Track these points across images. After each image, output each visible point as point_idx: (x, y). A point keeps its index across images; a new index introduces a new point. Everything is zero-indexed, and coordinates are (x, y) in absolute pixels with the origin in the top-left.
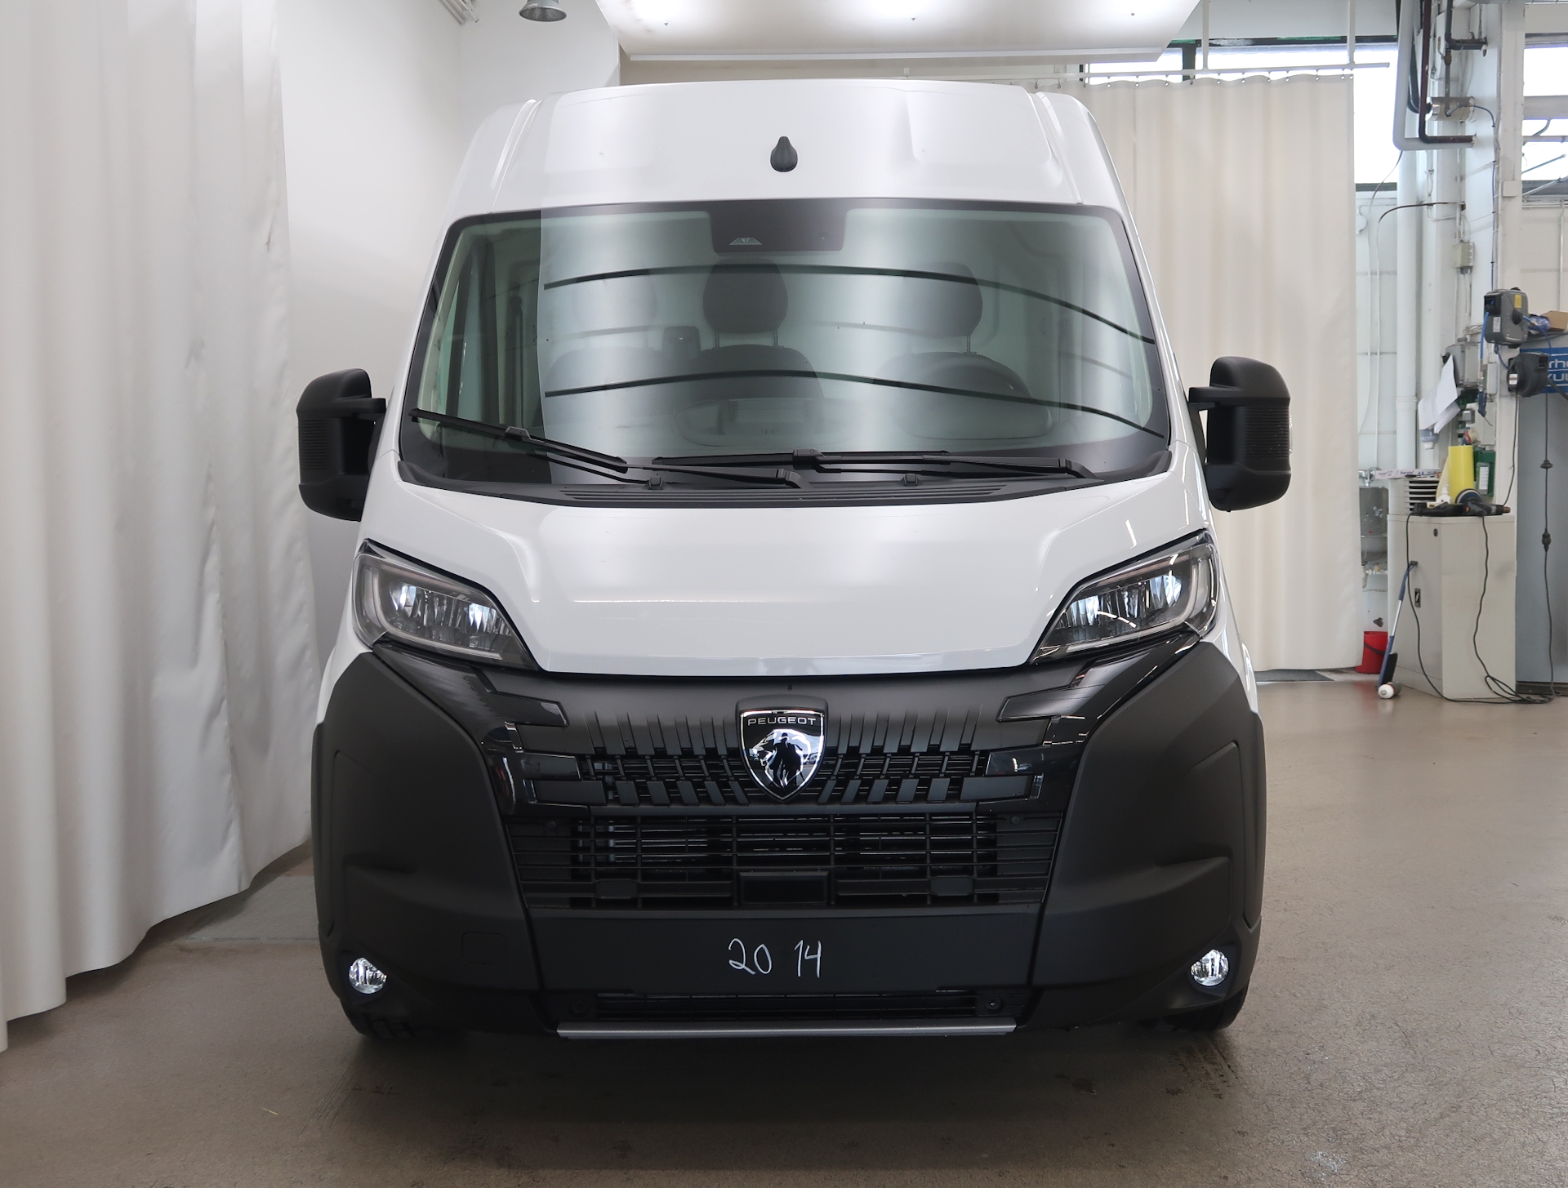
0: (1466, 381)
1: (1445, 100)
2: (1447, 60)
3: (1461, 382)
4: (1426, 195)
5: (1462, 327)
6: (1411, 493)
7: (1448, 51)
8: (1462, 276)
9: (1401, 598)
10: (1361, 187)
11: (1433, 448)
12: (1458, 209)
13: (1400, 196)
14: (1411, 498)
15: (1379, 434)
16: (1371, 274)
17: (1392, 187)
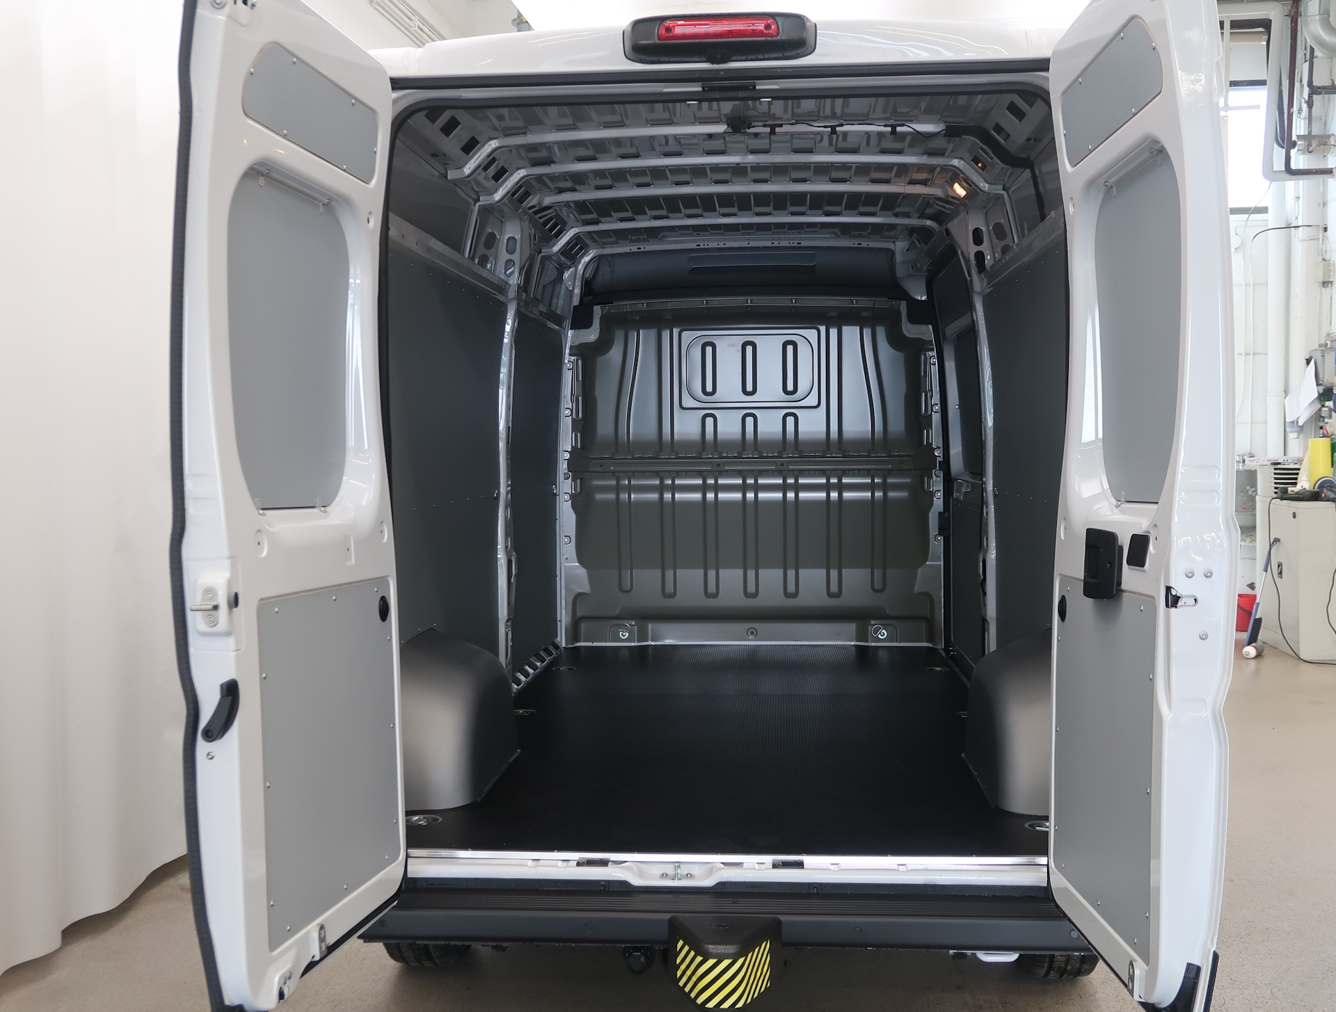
0: (1325, 381)
1: (1308, 138)
2: (1310, 104)
3: (1321, 382)
4: (1294, 218)
5: (1324, 334)
6: (1275, 479)
7: (1310, 96)
8: (1324, 289)
9: (1266, 570)
10: (1235, 211)
11: (1298, 438)
12: (1321, 231)
13: (1271, 219)
14: (1275, 483)
15: (1252, 423)
16: (1245, 286)
17: (1264, 210)
